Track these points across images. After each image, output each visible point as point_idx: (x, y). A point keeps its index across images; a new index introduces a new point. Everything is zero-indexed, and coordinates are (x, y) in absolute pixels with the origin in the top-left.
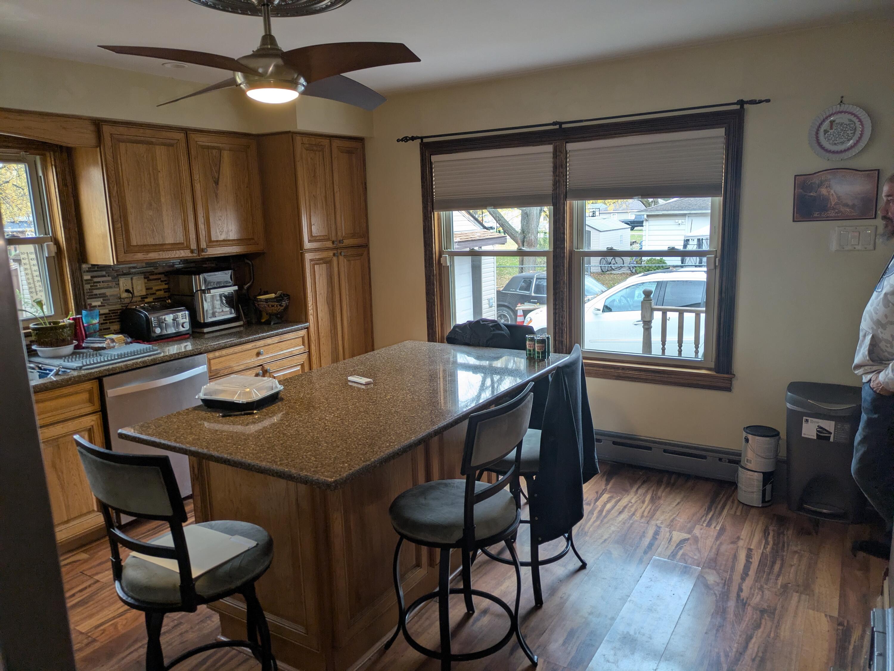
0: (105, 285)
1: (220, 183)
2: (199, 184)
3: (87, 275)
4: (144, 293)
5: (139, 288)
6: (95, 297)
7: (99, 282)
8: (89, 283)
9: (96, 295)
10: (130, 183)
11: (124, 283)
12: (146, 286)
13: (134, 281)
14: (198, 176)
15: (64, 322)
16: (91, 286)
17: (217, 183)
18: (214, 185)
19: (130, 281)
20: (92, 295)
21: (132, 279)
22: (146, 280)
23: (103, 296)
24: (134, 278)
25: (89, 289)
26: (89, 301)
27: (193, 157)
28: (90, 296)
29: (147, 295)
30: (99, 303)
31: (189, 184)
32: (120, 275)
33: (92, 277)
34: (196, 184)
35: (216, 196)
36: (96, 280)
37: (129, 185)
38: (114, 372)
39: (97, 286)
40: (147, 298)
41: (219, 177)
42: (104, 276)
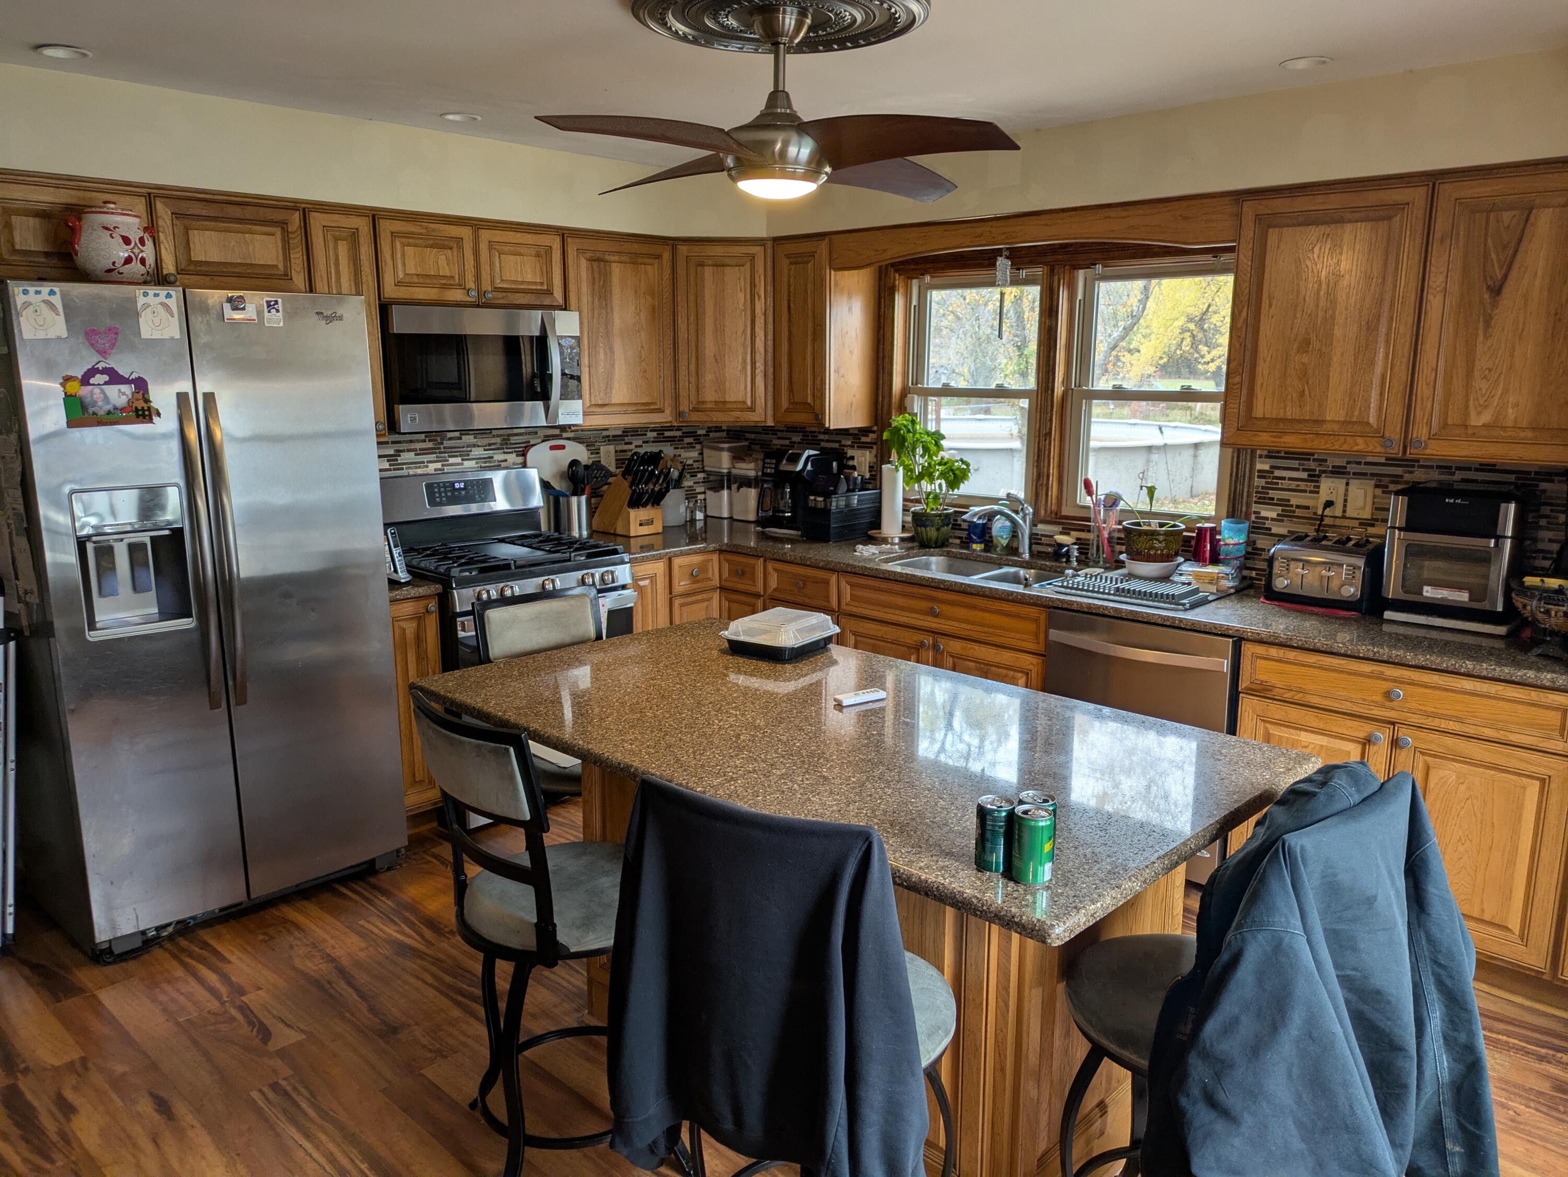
0: (1293, 484)
1: (1506, 291)
2: (1440, 298)
3: (1263, 463)
4: (1367, 514)
5: (1360, 503)
6: (1270, 502)
7: (1284, 478)
8: (1264, 477)
9: (1273, 499)
10: (1274, 302)
11: (1329, 488)
12: (1374, 503)
13: (1350, 487)
14: (1441, 278)
15: (1149, 525)
16: (1267, 483)
17: (1497, 291)
18: (1486, 296)
19: (1342, 487)
20: (1265, 498)
21: (1347, 484)
22: (1379, 491)
23: (1284, 503)
24: (1351, 481)
25: (1263, 488)
26: (1255, 507)
27: (1438, 235)
28: (1260, 498)
29: (1372, 519)
30: (1273, 515)
31: (1412, 297)
32: (1324, 472)
33: (1272, 467)
34: (1431, 297)
35: (1488, 324)
36: (1278, 473)
37: (1270, 306)
38: (1069, 607)
39: (1277, 484)
40: (1373, 525)
41: (1505, 277)
42: (1297, 469)
